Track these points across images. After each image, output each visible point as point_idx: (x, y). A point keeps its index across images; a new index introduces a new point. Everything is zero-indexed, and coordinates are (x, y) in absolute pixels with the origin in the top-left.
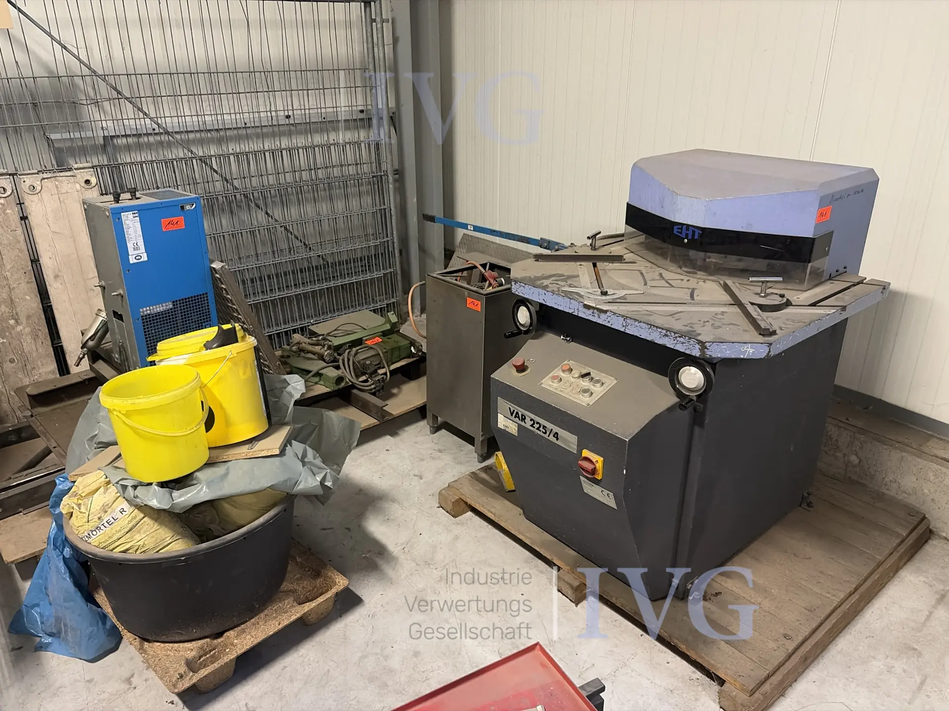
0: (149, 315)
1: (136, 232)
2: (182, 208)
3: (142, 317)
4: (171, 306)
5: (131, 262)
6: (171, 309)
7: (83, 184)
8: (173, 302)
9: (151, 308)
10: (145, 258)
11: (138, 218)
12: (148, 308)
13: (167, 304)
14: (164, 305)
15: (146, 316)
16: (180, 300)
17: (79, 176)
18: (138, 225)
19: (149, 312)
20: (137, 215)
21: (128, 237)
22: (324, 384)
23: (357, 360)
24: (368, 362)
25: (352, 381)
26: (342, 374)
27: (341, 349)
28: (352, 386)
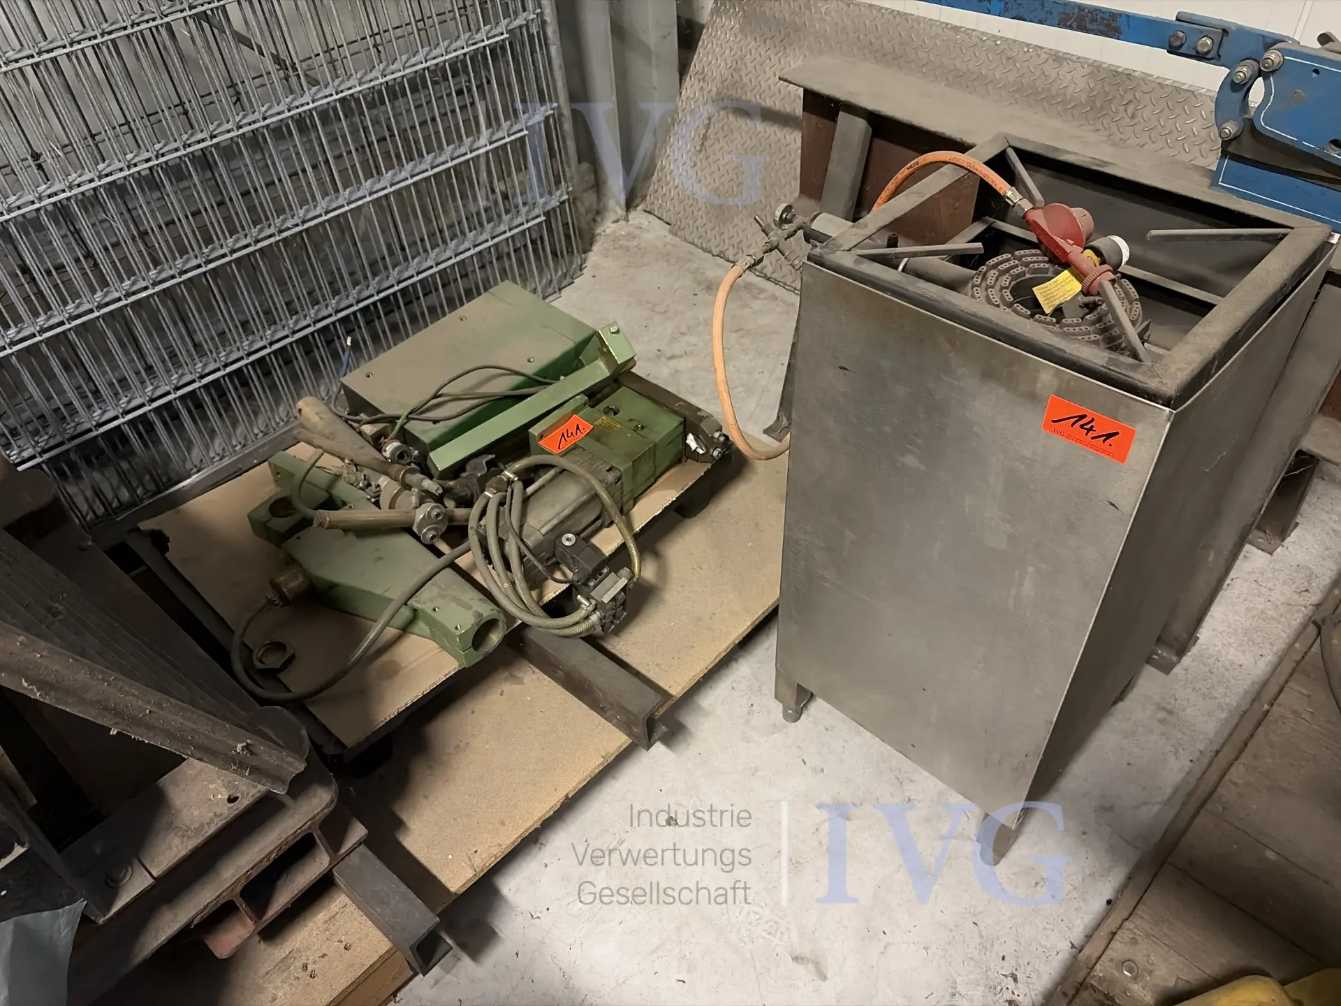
22: (433, 637)
23: (530, 543)
24: (568, 539)
25: (522, 616)
26: (487, 610)
27: (464, 475)
28: (524, 625)
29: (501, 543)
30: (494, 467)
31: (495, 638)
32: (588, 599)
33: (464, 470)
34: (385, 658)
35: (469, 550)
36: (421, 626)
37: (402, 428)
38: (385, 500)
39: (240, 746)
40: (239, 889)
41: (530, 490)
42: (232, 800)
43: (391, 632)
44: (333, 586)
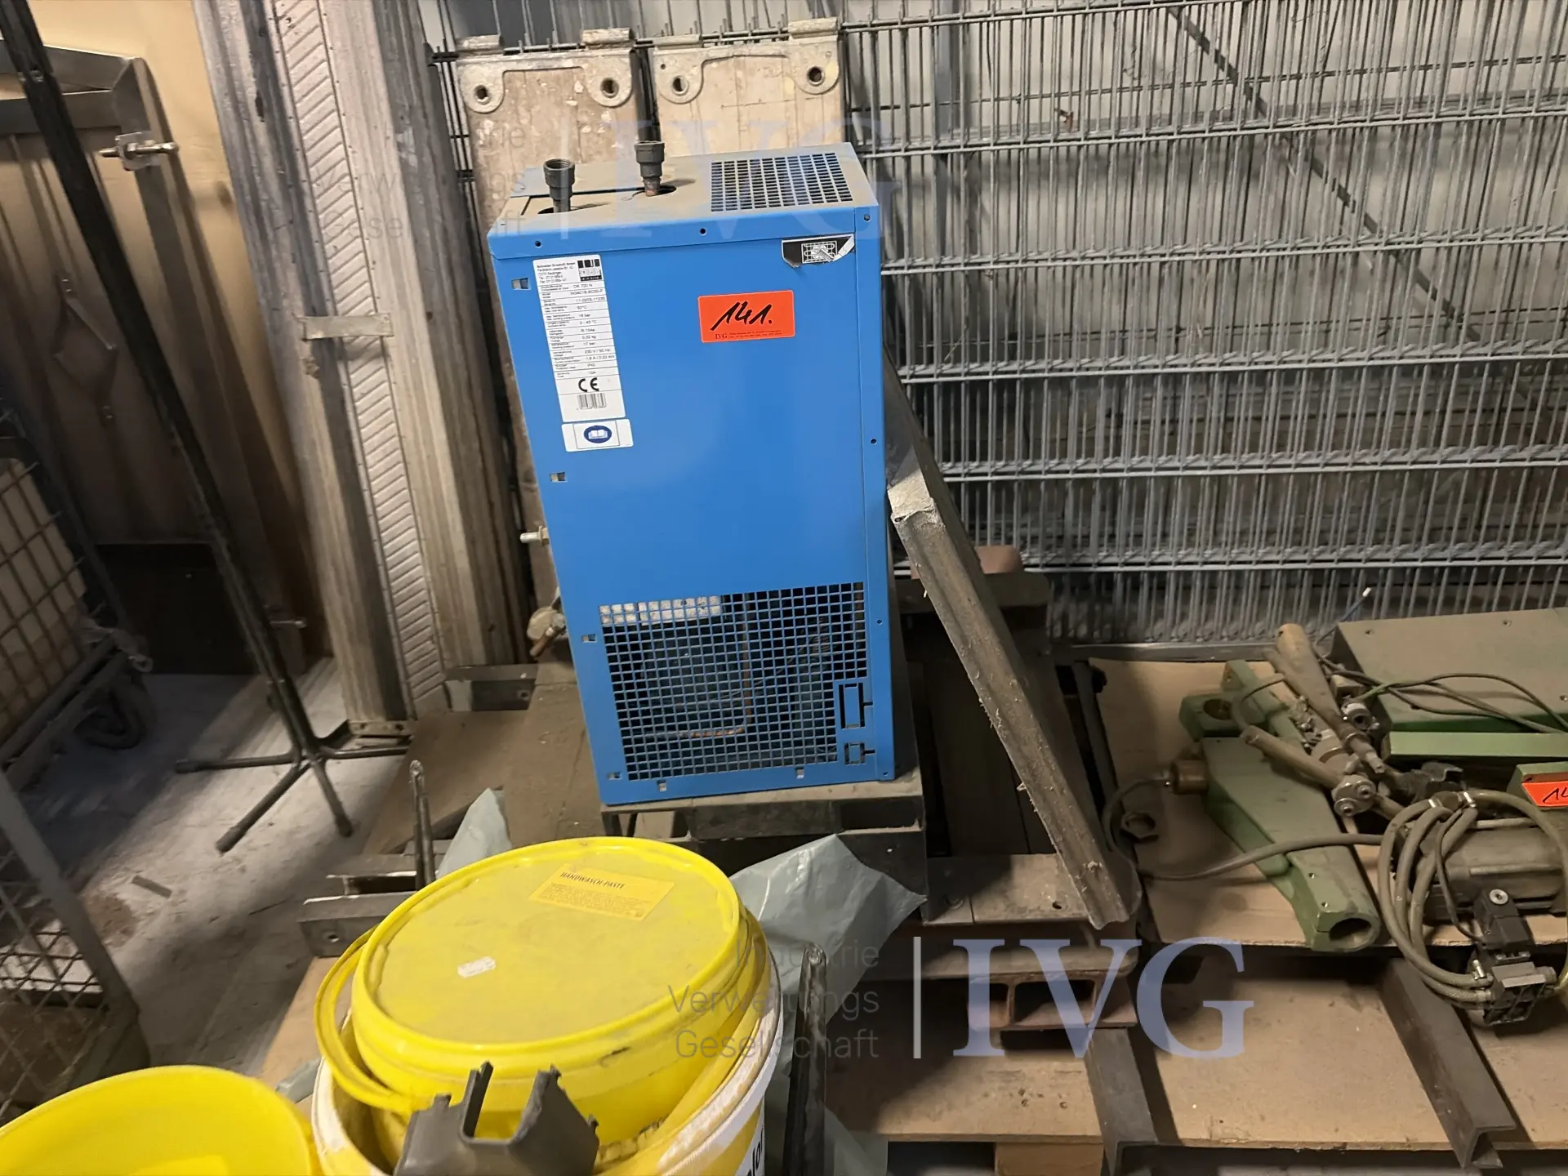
0: (630, 628)
1: (590, 336)
2: (794, 252)
3: (607, 630)
4: (716, 610)
5: (570, 447)
6: (716, 619)
7: (803, 80)
8: (727, 599)
9: (642, 607)
10: (622, 436)
11: (601, 284)
12: (629, 607)
13: (702, 600)
14: (691, 602)
15: (619, 629)
16: (751, 596)
17: (796, 57)
18: (601, 310)
19: (631, 619)
20: (596, 271)
21: (559, 356)
22: (1294, 901)
23: (1451, 872)
24: (1498, 896)
25: (1399, 939)
26: (1364, 909)
27: (1417, 772)
28: (1397, 953)
29: (1418, 855)
30: (1454, 781)
31: (1357, 942)
32: (1485, 970)
33: (1419, 767)
34: (1237, 890)
35: (1378, 844)
36: (1287, 884)
37: (1376, 695)
38: (1319, 751)
39: (1092, 864)
40: (1018, 981)
41: (1482, 823)
42: (1056, 906)
43: (1254, 872)
44: (1227, 800)
